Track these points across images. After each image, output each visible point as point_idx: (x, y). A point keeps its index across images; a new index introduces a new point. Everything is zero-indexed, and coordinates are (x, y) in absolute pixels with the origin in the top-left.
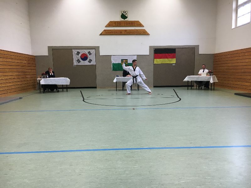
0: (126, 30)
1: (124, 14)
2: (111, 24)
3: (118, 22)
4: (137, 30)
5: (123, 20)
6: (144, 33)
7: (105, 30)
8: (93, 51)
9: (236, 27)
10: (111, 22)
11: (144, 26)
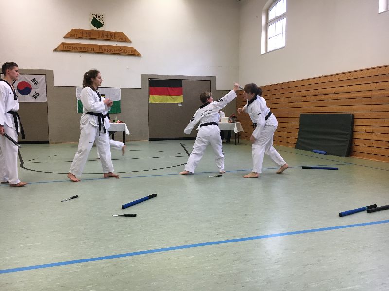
0: (100, 46)
1: (97, 19)
2: (75, 34)
3: (86, 31)
4: (120, 47)
5: (95, 28)
6: (132, 53)
7: (63, 44)
8: (41, 79)
9: (267, 53)
10: (74, 30)
11: (131, 42)
